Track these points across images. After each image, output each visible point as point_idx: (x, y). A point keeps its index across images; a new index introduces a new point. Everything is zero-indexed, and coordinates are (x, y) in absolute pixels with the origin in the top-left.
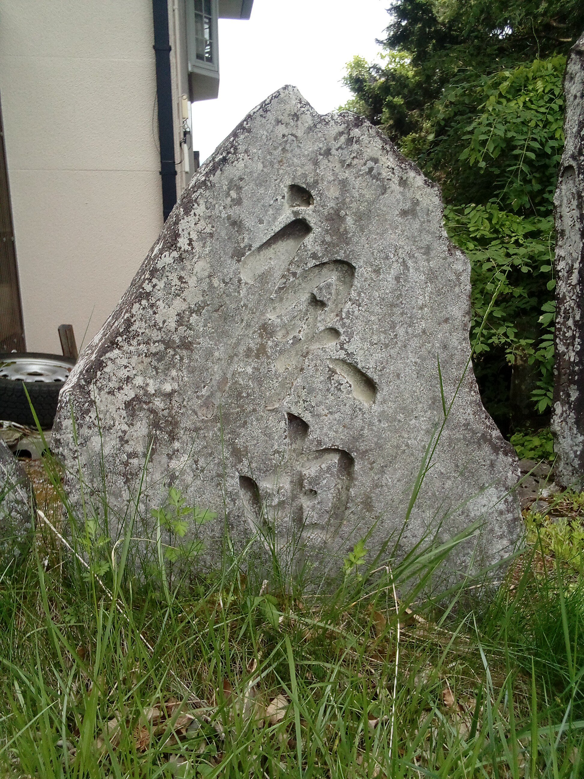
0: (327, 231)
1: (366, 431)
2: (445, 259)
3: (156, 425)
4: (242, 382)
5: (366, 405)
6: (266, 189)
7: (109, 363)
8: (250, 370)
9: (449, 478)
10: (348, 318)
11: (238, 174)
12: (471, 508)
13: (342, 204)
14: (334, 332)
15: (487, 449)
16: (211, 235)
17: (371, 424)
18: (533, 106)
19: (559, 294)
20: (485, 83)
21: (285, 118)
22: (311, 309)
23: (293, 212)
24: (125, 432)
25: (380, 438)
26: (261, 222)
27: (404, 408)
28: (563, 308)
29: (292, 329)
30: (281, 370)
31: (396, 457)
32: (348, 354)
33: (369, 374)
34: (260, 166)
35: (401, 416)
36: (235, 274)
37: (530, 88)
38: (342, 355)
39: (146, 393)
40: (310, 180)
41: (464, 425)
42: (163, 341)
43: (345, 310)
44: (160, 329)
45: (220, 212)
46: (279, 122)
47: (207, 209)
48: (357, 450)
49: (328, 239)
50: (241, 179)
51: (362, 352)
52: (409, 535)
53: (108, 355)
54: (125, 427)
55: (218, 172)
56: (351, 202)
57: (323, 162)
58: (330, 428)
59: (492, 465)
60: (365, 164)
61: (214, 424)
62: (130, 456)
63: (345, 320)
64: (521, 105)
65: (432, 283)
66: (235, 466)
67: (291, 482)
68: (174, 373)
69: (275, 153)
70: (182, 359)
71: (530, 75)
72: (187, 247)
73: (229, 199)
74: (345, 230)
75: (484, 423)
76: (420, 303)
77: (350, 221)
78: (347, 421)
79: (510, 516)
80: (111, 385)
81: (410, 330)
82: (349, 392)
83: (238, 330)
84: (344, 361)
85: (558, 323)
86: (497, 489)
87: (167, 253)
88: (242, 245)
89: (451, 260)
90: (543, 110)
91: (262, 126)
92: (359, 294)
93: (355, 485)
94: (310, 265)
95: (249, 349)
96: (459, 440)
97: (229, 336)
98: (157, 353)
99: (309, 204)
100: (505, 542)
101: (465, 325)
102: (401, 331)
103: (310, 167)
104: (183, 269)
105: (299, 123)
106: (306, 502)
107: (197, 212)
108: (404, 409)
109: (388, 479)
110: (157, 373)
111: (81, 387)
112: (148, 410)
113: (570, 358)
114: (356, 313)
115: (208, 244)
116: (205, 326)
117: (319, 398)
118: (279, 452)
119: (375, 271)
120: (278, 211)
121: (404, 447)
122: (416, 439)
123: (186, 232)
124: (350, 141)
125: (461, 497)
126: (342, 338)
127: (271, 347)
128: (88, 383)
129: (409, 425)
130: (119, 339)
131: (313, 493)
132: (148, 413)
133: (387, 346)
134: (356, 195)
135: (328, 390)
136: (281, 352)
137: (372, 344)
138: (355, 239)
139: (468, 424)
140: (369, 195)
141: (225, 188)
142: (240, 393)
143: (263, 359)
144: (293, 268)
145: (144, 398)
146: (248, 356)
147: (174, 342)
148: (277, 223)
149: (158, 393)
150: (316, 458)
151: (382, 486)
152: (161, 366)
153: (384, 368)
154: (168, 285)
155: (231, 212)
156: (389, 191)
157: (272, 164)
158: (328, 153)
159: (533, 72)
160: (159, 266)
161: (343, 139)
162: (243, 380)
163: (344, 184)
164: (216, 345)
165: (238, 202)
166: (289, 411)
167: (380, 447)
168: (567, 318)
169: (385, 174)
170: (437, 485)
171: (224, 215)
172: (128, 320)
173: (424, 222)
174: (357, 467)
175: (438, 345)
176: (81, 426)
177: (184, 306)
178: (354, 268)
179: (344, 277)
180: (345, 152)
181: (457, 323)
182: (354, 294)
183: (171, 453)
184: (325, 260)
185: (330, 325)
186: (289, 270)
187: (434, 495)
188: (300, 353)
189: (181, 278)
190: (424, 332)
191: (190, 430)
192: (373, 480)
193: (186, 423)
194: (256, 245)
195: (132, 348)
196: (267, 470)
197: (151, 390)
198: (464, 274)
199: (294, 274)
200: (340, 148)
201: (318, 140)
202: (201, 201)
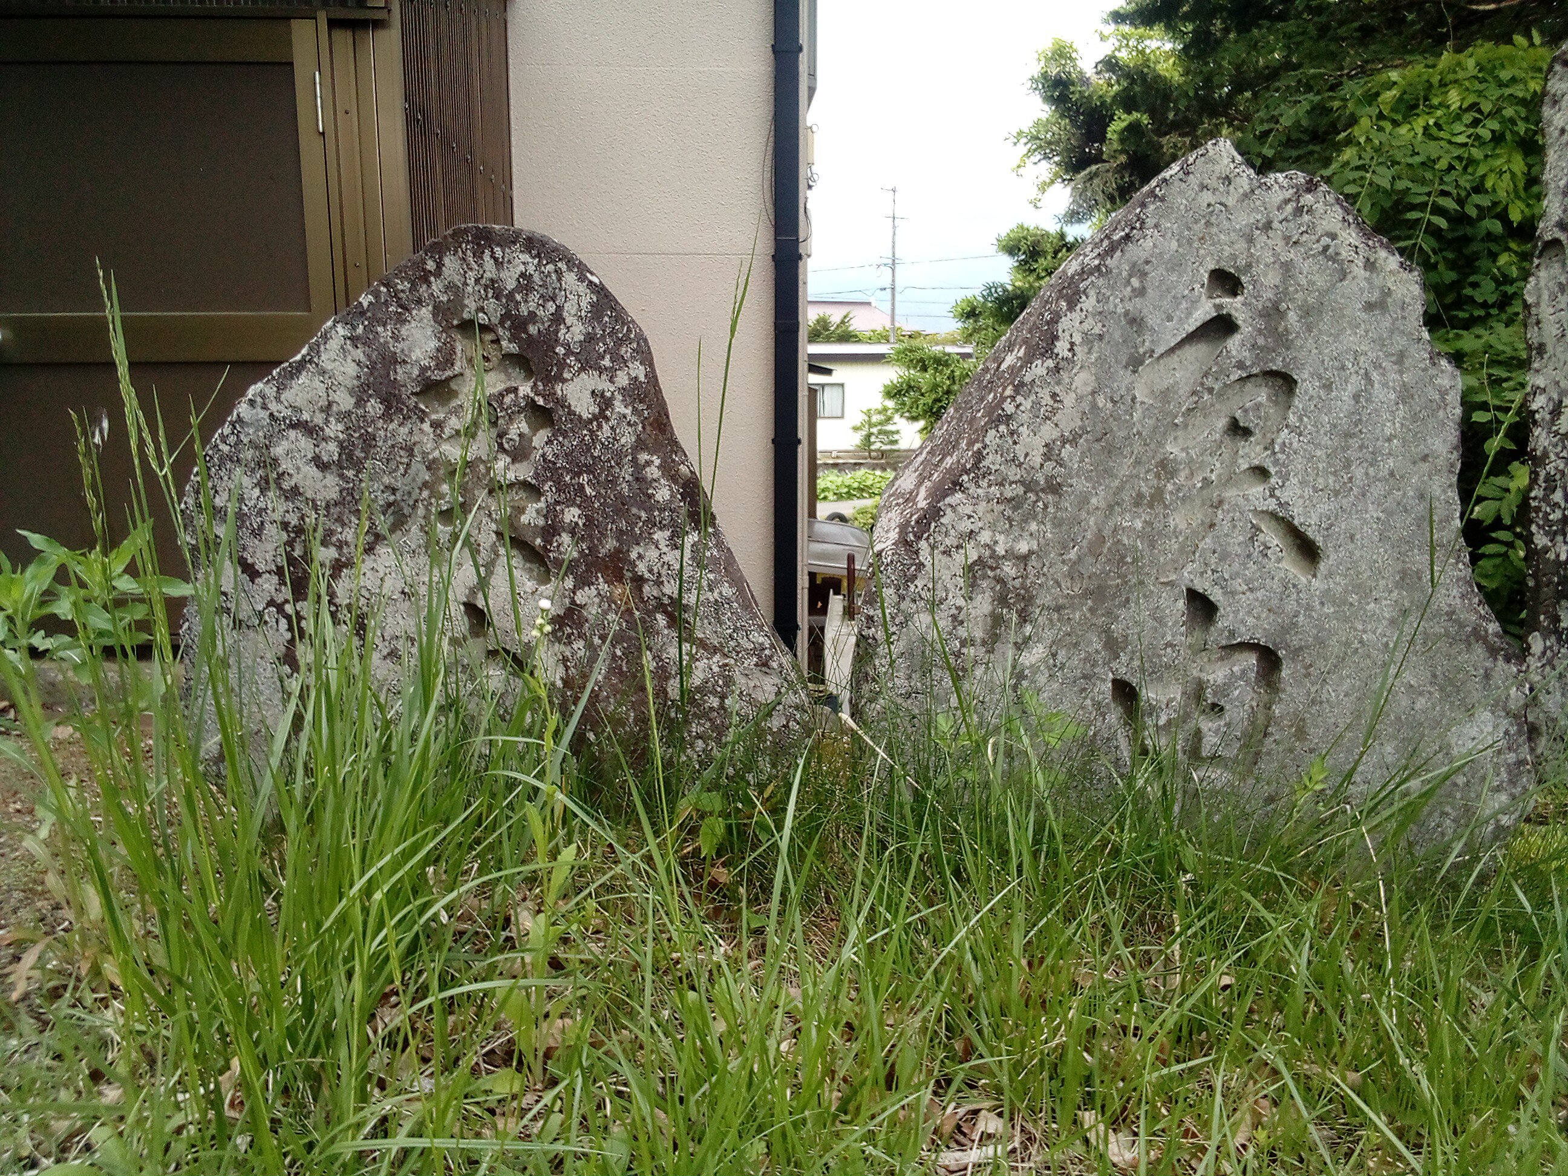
0: (1260, 331)
1: (1301, 618)
2: (1425, 370)
3: (1002, 600)
4: (1126, 542)
5: (1303, 579)
6: (1180, 275)
7: (949, 511)
8: (1138, 524)
9: (1421, 694)
10: (1283, 452)
11: (1144, 255)
12: (1453, 742)
13: (1282, 293)
14: (1261, 473)
15: (1480, 650)
16: (1101, 337)
17: (1309, 608)
18: (1442, 134)
19: (1535, 450)
20: (1353, 94)
21: (1213, 183)
22: (1227, 440)
23: (1215, 305)
24: (959, 609)
25: (1321, 629)
26: (1170, 318)
27: (1360, 586)
28: (1543, 474)
29: (1199, 468)
30: (1182, 526)
31: (1344, 659)
32: (1280, 504)
33: (1310, 533)
34: (1174, 245)
35: (1354, 598)
36: (1128, 389)
37: (1436, 101)
38: (1272, 505)
39: (993, 555)
40: (1241, 262)
41: (1447, 614)
42: (1022, 482)
43: (1279, 441)
44: (1020, 465)
45: (1116, 306)
46: (1204, 187)
47: (1098, 302)
48: (1287, 647)
49: (1261, 341)
50: (1147, 262)
51: (1301, 501)
52: (1359, 779)
53: (948, 500)
54: (961, 602)
55: (1118, 253)
56: (1297, 291)
57: (1261, 238)
58: (1249, 613)
59: (1487, 676)
60: (1318, 241)
61: (1083, 601)
62: (963, 643)
63: (1279, 456)
64: (1420, 131)
65: (1404, 403)
66: (1109, 662)
67: (1184, 693)
68: (1033, 526)
69: (1196, 227)
70: (1046, 507)
71: (1435, 80)
72: (1068, 354)
73: (1129, 289)
74: (1286, 329)
75: (1477, 612)
76: (1388, 431)
77: (1292, 316)
78: (1275, 602)
79: (1511, 757)
80: (948, 542)
81: (1371, 471)
82: (1279, 560)
83: (1124, 467)
84: (1273, 515)
85: (1535, 498)
86: (1493, 713)
87: (1039, 362)
88: (1141, 351)
89: (1435, 372)
90: (1461, 139)
91: (1182, 193)
92: (1301, 420)
93: (1281, 699)
94: (1234, 377)
95: (1140, 496)
96: (1439, 637)
97: (1113, 476)
98: (1013, 499)
99: (1235, 295)
100: (1504, 798)
101: (1452, 465)
102: (1358, 472)
103: (1242, 245)
104: (1058, 383)
105: (1231, 188)
106: (1207, 725)
107: (1085, 306)
108: (1358, 588)
109: (1330, 692)
110: (1011, 526)
111: (907, 544)
112: (994, 578)
113: (1558, 556)
114: (1295, 445)
115: (1096, 348)
116: (1081, 461)
117: (1236, 566)
118: (1172, 646)
119: (1324, 386)
120: (1195, 303)
121: (1356, 645)
122: (1374, 633)
123: (1067, 334)
124: (1299, 211)
125: (1439, 723)
126: (1273, 480)
127: (1171, 493)
128: (919, 538)
129: (1365, 611)
130: (965, 478)
131: (1217, 709)
132: (993, 583)
133: (1337, 493)
134: (1304, 282)
135: (1249, 556)
136: (1184, 500)
137: (1316, 490)
138: (1299, 342)
139: (1453, 612)
140: (1321, 282)
141: (1125, 274)
142: (1123, 557)
143: (1159, 509)
144: (1209, 382)
145: (991, 562)
146: (1137, 504)
147: (1037, 483)
148: (1191, 321)
149: (1010, 554)
150: (1222, 659)
151: (1321, 703)
152: (1016, 516)
153: (1331, 525)
154: (1037, 404)
155: (1129, 306)
156: (1349, 277)
157: (1190, 242)
158: (1268, 226)
159: (1441, 73)
160: (1028, 379)
161: (1289, 208)
162: (1129, 537)
163: (1287, 267)
164: (1094, 488)
165: (1141, 292)
166: (1191, 585)
167: (1321, 642)
168: (1551, 489)
169: (1345, 253)
170: (1404, 704)
171: (1120, 310)
172: (979, 452)
173: (1397, 319)
174: (1285, 673)
175: (1411, 493)
176: (902, 598)
177: (1056, 434)
178: (1296, 382)
179: (1276, 395)
180: (1292, 225)
181: (1440, 461)
182: (1292, 419)
183: (1020, 641)
184: (1255, 370)
185: (1256, 462)
186: (1202, 384)
187: (1399, 719)
188: (1209, 503)
189: (1054, 396)
190: (1392, 474)
191: (1049, 608)
192: (1309, 693)
193: (1044, 599)
194: (1160, 350)
195: (979, 491)
196: (1154, 672)
197: (1000, 550)
198: (1452, 393)
199: (1210, 390)
200: (1285, 219)
201: (1256, 210)
202: (1092, 293)
